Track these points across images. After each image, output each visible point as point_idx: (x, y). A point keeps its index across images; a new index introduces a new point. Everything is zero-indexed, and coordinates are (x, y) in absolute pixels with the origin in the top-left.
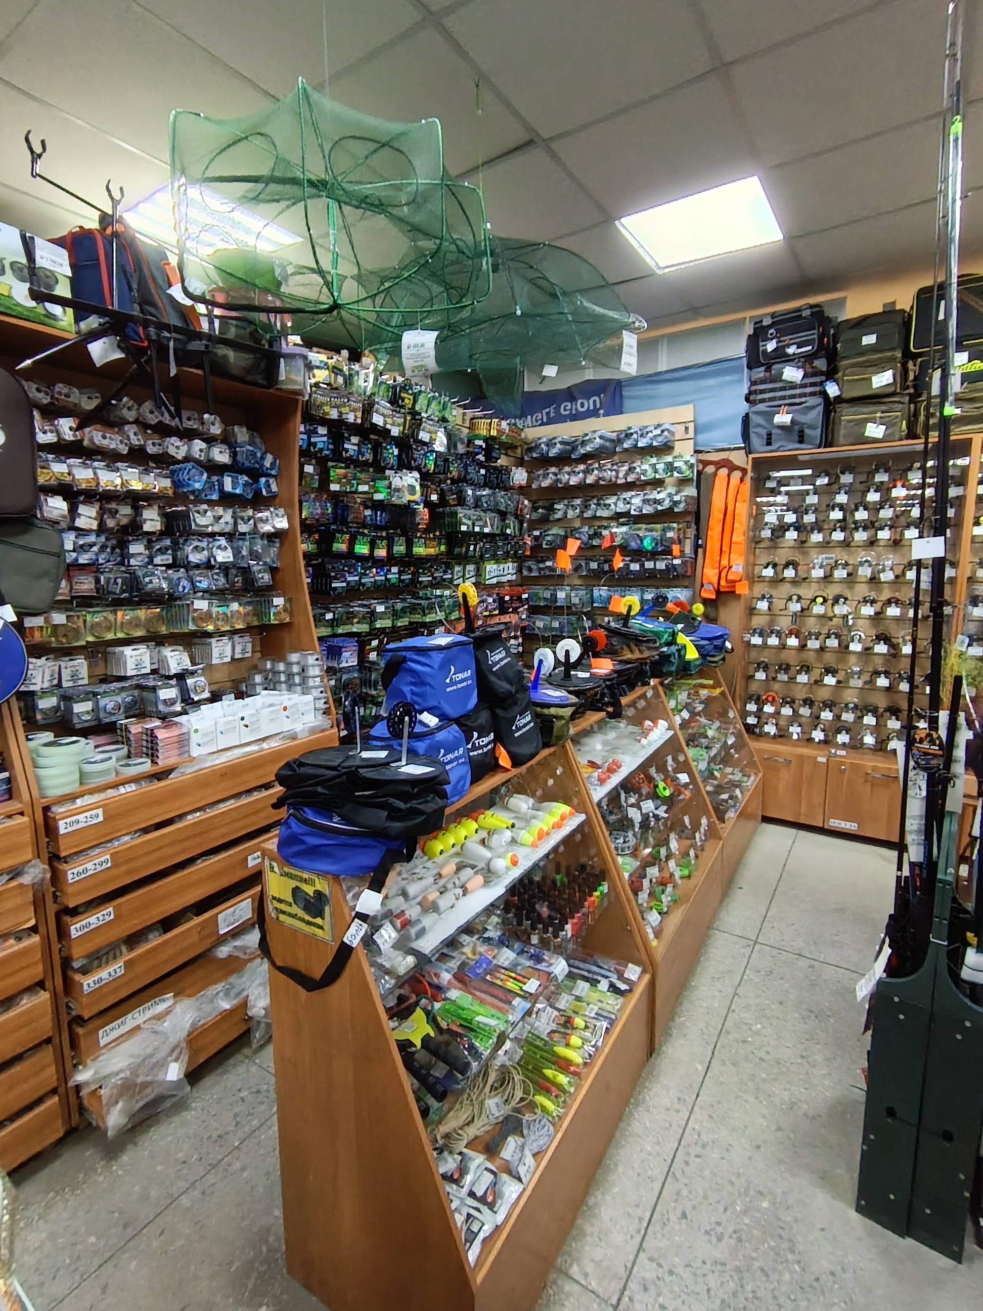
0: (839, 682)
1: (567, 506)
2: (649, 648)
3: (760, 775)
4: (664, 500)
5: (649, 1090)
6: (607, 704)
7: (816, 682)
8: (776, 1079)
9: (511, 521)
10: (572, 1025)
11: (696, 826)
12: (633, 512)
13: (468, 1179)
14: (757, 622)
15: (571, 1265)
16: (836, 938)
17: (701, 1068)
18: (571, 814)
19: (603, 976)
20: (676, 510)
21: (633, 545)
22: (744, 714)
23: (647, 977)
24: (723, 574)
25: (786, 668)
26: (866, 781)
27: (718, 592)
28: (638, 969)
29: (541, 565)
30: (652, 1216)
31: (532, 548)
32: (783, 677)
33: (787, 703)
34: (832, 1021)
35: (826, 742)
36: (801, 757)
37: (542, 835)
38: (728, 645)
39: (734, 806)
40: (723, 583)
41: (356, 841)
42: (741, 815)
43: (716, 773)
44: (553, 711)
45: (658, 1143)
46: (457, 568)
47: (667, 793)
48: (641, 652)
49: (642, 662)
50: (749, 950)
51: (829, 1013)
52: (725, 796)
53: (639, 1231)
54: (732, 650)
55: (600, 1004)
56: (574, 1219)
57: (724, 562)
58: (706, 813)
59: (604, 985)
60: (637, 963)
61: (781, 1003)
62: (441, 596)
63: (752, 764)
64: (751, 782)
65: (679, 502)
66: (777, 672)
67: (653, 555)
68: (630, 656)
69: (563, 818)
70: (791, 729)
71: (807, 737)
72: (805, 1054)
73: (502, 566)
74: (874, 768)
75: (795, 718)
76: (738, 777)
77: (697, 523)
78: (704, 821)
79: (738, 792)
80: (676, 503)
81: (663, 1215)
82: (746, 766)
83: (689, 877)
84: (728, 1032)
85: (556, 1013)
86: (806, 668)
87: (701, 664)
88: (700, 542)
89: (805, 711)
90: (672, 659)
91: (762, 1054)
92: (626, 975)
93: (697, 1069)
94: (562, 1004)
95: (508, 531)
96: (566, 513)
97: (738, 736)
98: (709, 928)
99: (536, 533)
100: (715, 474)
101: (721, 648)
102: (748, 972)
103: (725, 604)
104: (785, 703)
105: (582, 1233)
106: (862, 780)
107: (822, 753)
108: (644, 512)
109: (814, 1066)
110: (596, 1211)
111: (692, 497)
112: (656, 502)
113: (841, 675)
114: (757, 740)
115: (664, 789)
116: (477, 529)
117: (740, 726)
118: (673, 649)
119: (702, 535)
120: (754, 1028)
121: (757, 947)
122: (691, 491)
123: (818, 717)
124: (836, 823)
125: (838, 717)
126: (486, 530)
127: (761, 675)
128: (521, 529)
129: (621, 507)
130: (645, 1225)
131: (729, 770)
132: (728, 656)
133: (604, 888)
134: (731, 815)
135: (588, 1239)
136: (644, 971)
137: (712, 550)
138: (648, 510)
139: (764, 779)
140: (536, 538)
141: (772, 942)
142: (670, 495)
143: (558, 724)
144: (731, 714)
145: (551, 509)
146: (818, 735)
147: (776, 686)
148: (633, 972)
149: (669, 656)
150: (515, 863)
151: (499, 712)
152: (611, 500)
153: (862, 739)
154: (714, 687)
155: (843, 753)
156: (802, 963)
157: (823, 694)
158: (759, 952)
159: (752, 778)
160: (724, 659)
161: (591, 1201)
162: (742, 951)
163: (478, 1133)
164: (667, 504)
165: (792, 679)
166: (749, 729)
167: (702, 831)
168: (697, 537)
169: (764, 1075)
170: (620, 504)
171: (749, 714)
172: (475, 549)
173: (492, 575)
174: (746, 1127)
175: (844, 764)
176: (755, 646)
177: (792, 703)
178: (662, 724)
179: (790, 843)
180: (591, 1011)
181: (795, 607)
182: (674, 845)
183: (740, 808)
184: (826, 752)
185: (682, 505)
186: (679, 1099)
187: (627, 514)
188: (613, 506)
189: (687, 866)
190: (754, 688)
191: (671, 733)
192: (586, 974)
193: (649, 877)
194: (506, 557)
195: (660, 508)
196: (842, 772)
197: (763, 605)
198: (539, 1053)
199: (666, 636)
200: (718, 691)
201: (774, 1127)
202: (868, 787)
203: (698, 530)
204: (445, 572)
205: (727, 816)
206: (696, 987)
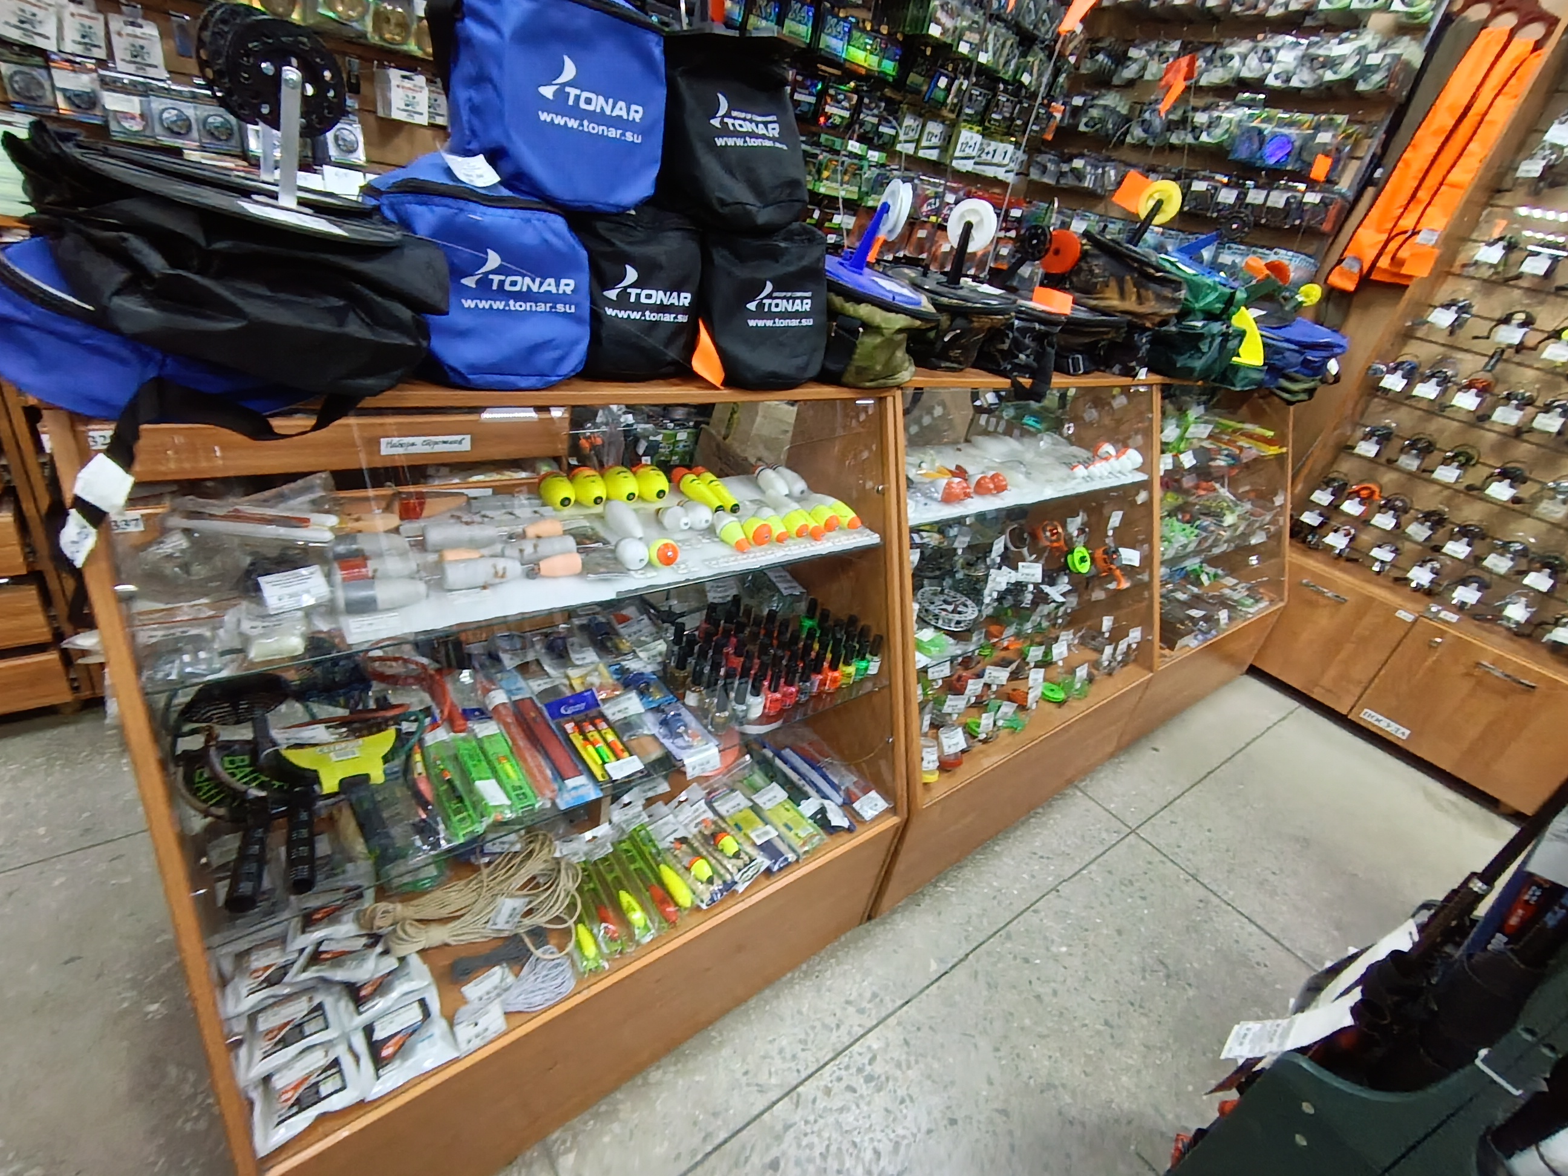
0: (1516, 500)
1: (1150, 53)
2: (1160, 298)
3: (1281, 604)
4: (1343, 58)
5: (838, 964)
6: (1023, 369)
7: (1470, 488)
8: (1042, 1036)
9: (1035, 59)
10: (716, 844)
11: (1116, 635)
12: (1271, 81)
13: (380, 1004)
14: (1416, 352)
15: (568, 1151)
16: (1272, 878)
17: (934, 968)
18: (851, 525)
19: (819, 790)
20: (1361, 86)
21: (1242, 153)
22: (1304, 503)
23: (894, 820)
24: (1393, 246)
25: (1424, 448)
26: (1468, 675)
27: (1365, 281)
28: (882, 805)
29: (1065, 168)
30: (725, 1142)
31: (1059, 130)
32: (1409, 462)
33: (1393, 508)
34: (1191, 993)
35: (1428, 593)
36: (1370, 600)
37: (761, 537)
38: (1333, 366)
39: (1208, 632)
40: (1384, 263)
41: (73, 329)
42: (1213, 649)
43: (1204, 578)
44: (864, 311)
45: (803, 1042)
46: (909, 121)
47: (1085, 568)
48: (1140, 300)
49: (1134, 325)
50: (1115, 837)
51: (1192, 980)
52: (1196, 613)
53: (694, 1153)
54: (1337, 378)
55: (783, 830)
56: (615, 1087)
57: (1407, 223)
58: (1146, 623)
59: (809, 807)
60: (887, 793)
61: (1119, 932)
62: (861, 158)
63: (1275, 585)
64: (1255, 610)
65: (1377, 68)
66: (1403, 450)
67: (1272, 177)
68: (1115, 303)
69: (831, 526)
70: (1376, 552)
71: (1398, 574)
72: (1115, 1021)
73: (994, 145)
74: (1498, 661)
75: (1395, 537)
76: (1240, 594)
77: (1392, 131)
78: (1135, 635)
79: (1223, 615)
80: (1365, 71)
81: (743, 1148)
82: (1261, 584)
83: (1060, 704)
84: (1009, 937)
85: (710, 815)
86: (1465, 459)
87: (1260, 384)
88: (1378, 173)
89: (1419, 531)
90: (1204, 348)
91: (1044, 990)
92: (856, 806)
93: (929, 966)
94: (723, 807)
95: (1026, 79)
96: (1144, 68)
97: (1275, 537)
98: (1070, 783)
99: (1078, 101)
100: (1484, 25)
101: (1317, 370)
102: (1093, 867)
103: (1367, 306)
104: (1388, 506)
105: (612, 1114)
106: (1462, 669)
107: (1409, 606)
108: (1295, 83)
109: (1119, 1046)
110: (653, 1095)
111: (1407, 64)
112: (1331, 63)
113: (1527, 491)
114: (1304, 553)
115: (1083, 560)
116: (964, 48)
117: (1285, 522)
118: (1217, 327)
119: (1389, 160)
120: (1054, 949)
121: (1132, 837)
122: (1412, 51)
123: (1437, 549)
124: (1370, 717)
125: (1476, 560)
126: (983, 58)
127: (1368, 449)
128: (1052, 85)
129: (1251, 69)
130: (709, 1148)
131: (1230, 581)
132: (1322, 390)
133: (873, 666)
134: (1192, 643)
135: (616, 1127)
136: (893, 810)
137: (1394, 193)
138: (1302, 79)
139: (1283, 612)
140: (1076, 112)
141: (1161, 843)
142: (1362, 51)
143: (868, 342)
144: (1279, 500)
145: (1121, 59)
146: (1421, 576)
147: (1388, 477)
148: (871, 805)
149: (1201, 337)
150: (668, 559)
151: (720, 256)
152: (1238, 48)
153: (1502, 608)
154: (1269, 442)
155: (1453, 617)
156: (1192, 891)
157: (1472, 513)
158: (1130, 846)
159: (1262, 605)
160: (1311, 392)
161: (655, 1075)
162: (1104, 835)
163: (451, 941)
164: (1346, 69)
165: (1426, 472)
166: (1300, 532)
167: (1123, 646)
168: (1377, 161)
169: (1027, 1022)
170: (1253, 61)
171: (1312, 506)
172: (948, 89)
173: (969, 151)
174: (953, 1083)
175: (1442, 634)
176: (1386, 391)
177: (1400, 512)
178: (1133, 457)
179: (1275, 718)
180: (761, 834)
181: (1512, 335)
182: (1059, 650)
183: (1214, 636)
184: (1420, 608)
185: (1377, 78)
186: (875, 995)
187: (1256, 85)
188: (1236, 63)
189: (1067, 687)
190: (1345, 467)
191: (1141, 477)
192: (794, 776)
193: (986, 679)
194: (1007, 131)
195: (1329, 76)
196: (1431, 647)
197: (1443, 318)
198: (640, 864)
199: (1212, 297)
200: (1273, 450)
201: (997, 1105)
202: (1466, 685)
203: (1385, 146)
204: (883, 120)
205: (1180, 643)
206: (998, 855)
